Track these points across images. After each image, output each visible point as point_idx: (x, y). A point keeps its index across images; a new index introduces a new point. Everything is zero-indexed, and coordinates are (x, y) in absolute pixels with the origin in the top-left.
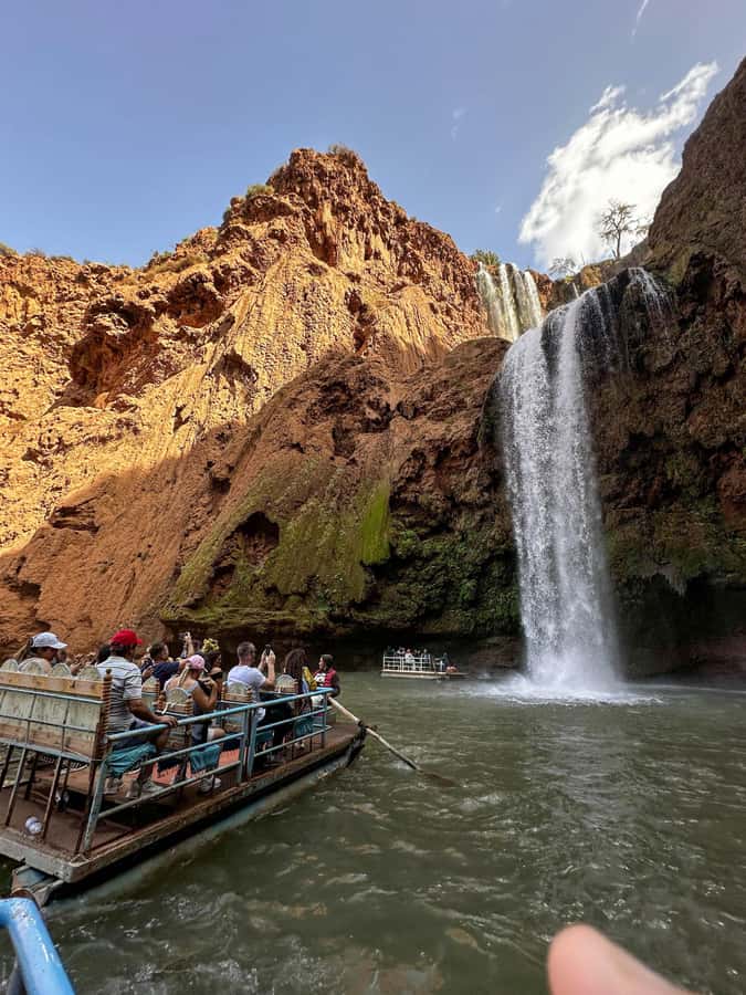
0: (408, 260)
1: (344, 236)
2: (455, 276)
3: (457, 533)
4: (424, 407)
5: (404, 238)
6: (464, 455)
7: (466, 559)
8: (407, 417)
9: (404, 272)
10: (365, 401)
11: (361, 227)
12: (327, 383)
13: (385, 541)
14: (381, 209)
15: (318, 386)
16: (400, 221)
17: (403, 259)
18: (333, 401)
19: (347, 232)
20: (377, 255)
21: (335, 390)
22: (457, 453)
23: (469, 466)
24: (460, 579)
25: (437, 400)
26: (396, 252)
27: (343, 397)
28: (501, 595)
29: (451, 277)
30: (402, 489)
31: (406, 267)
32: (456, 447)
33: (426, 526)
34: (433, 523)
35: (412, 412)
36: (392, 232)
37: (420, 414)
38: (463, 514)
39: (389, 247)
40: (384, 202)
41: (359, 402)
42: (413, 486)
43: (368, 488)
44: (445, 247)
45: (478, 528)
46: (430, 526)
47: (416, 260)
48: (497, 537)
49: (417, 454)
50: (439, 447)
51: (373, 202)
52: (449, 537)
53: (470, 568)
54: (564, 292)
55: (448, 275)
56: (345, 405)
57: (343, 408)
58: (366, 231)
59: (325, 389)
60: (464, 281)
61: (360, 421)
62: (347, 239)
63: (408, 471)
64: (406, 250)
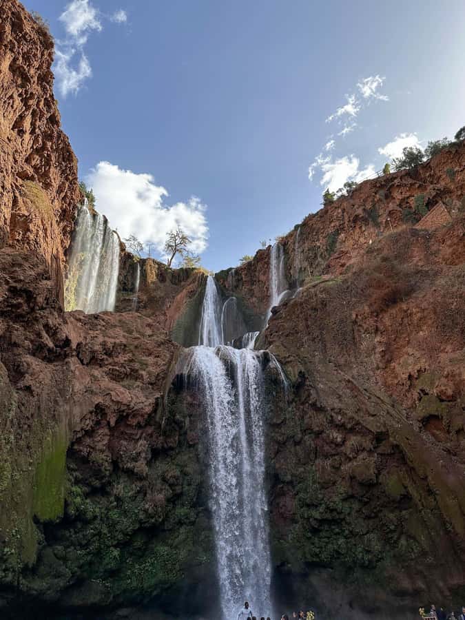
0: (41, 156)
1: (11, 97)
2: (66, 196)
3: (112, 498)
4: (102, 360)
5: (47, 136)
6: (139, 426)
7: (118, 527)
8: (82, 361)
9: (33, 163)
10: (43, 321)
11: (25, 101)
12: (19, 286)
13: (62, 496)
14: (46, 99)
15: (7, 283)
16: (53, 120)
17: (38, 151)
18: (13, 306)
19: (15, 96)
20: (21, 132)
21: (21, 296)
22: (134, 422)
23: (140, 438)
24: (109, 547)
25: (116, 360)
26: (36, 141)
27: (25, 307)
28: (137, 566)
29: (63, 195)
30: (79, 441)
31: (36, 160)
32: (134, 416)
33: (88, 485)
34: (97, 483)
35: (88, 358)
36: (42, 124)
37: (96, 363)
38: (121, 481)
39: (33, 132)
40: (52, 96)
41: (36, 320)
42: (88, 441)
43: (44, 427)
44: (71, 168)
45: (133, 498)
46: (92, 486)
47: (48, 163)
48: (150, 511)
49: (99, 410)
50: (123, 411)
51: (44, 88)
52: (104, 501)
53: (120, 537)
54: (130, 265)
55: (62, 191)
56: (22, 316)
57: (18, 318)
58: (27, 107)
59: (13, 291)
60: (69, 205)
61: (32, 341)
62: (11, 101)
63: (89, 423)
64: (44, 147)
